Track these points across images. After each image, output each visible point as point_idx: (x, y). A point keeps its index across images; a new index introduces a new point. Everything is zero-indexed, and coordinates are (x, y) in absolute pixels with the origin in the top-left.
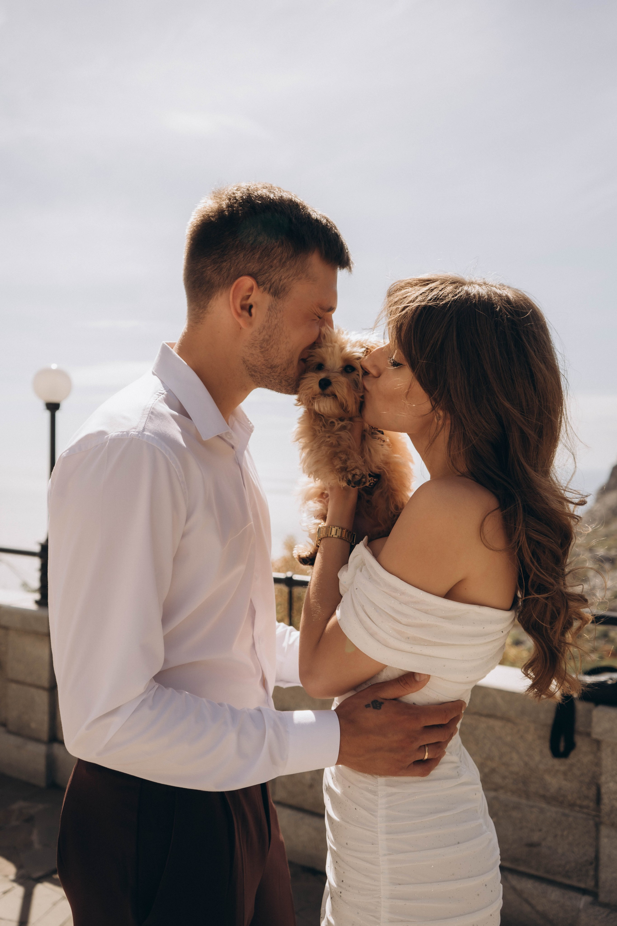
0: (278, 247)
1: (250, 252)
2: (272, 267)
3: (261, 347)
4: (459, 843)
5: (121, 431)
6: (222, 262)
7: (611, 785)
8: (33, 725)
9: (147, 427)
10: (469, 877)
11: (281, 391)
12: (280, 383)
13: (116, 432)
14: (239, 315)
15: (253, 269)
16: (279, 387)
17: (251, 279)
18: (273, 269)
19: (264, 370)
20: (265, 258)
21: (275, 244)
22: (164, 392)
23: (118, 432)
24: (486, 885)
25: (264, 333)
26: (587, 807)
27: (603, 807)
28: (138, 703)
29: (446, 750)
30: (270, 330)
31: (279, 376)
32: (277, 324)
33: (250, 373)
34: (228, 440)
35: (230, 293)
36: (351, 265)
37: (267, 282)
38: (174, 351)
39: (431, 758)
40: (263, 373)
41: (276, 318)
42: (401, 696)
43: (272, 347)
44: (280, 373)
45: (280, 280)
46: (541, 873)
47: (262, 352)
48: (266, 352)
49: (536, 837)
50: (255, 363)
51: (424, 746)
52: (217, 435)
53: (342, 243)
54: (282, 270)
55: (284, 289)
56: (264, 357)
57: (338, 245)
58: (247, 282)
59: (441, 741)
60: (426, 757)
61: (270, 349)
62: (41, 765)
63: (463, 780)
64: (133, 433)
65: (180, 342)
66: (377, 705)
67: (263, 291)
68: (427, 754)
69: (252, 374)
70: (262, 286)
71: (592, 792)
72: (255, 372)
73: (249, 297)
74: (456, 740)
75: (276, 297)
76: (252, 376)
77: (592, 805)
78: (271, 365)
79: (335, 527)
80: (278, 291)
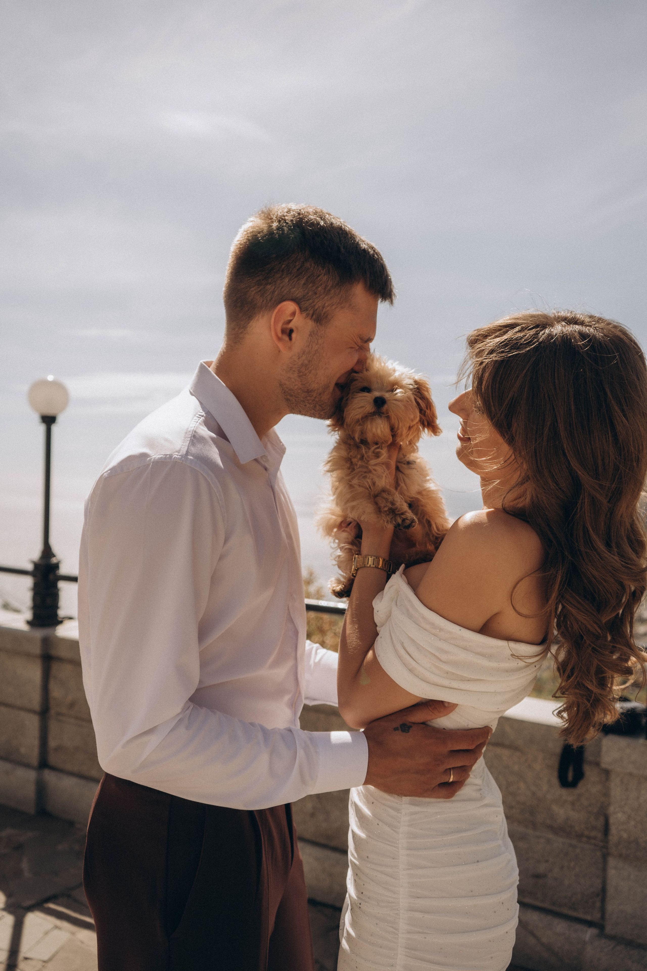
0: (324, 275)
1: (295, 278)
2: (316, 293)
3: (299, 372)
4: (478, 861)
5: (164, 454)
6: (267, 284)
7: (620, 815)
8: (23, 750)
9: (190, 451)
10: (486, 895)
11: (315, 415)
12: (314, 407)
13: (159, 455)
14: (279, 339)
15: (297, 294)
16: (313, 411)
17: (293, 305)
18: (317, 296)
19: (300, 394)
20: (311, 285)
21: (322, 271)
22: (203, 414)
23: (161, 455)
24: (503, 903)
25: (304, 358)
26: (595, 838)
27: (610, 838)
28: (174, 724)
29: (470, 773)
30: (310, 355)
31: (314, 400)
32: (316, 351)
33: (286, 397)
34: (263, 463)
35: (271, 317)
36: (393, 297)
37: (310, 308)
38: (212, 370)
39: (456, 780)
40: (298, 397)
41: (316, 344)
42: (430, 720)
43: (310, 373)
44: (315, 398)
45: (323, 307)
46: (546, 905)
47: (299, 376)
48: (304, 377)
49: (542, 868)
50: (292, 387)
51: (450, 769)
52: (255, 458)
53: (387, 276)
54: (326, 297)
55: (327, 316)
56: (301, 381)
57: (383, 277)
58: (290, 306)
59: (465, 764)
60: (451, 780)
61: (308, 374)
62: (30, 791)
63: (486, 801)
64: (176, 456)
65: (218, 362)
66: (405, 728)
67: (306, 317)
68: (452, 777)
69: (288, 398)
70: (305, 312)
71: (600, 823)
72: (291, 396)
73: (290, 321)
74: (480, 765)
75: (318, 324)
76: (287, 400)
77: (600, 835)
78: (308, 390)
79: (372, 557)
80: (320, 318)
